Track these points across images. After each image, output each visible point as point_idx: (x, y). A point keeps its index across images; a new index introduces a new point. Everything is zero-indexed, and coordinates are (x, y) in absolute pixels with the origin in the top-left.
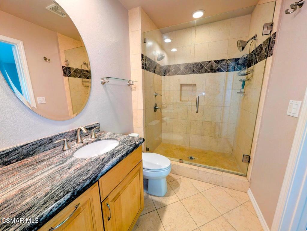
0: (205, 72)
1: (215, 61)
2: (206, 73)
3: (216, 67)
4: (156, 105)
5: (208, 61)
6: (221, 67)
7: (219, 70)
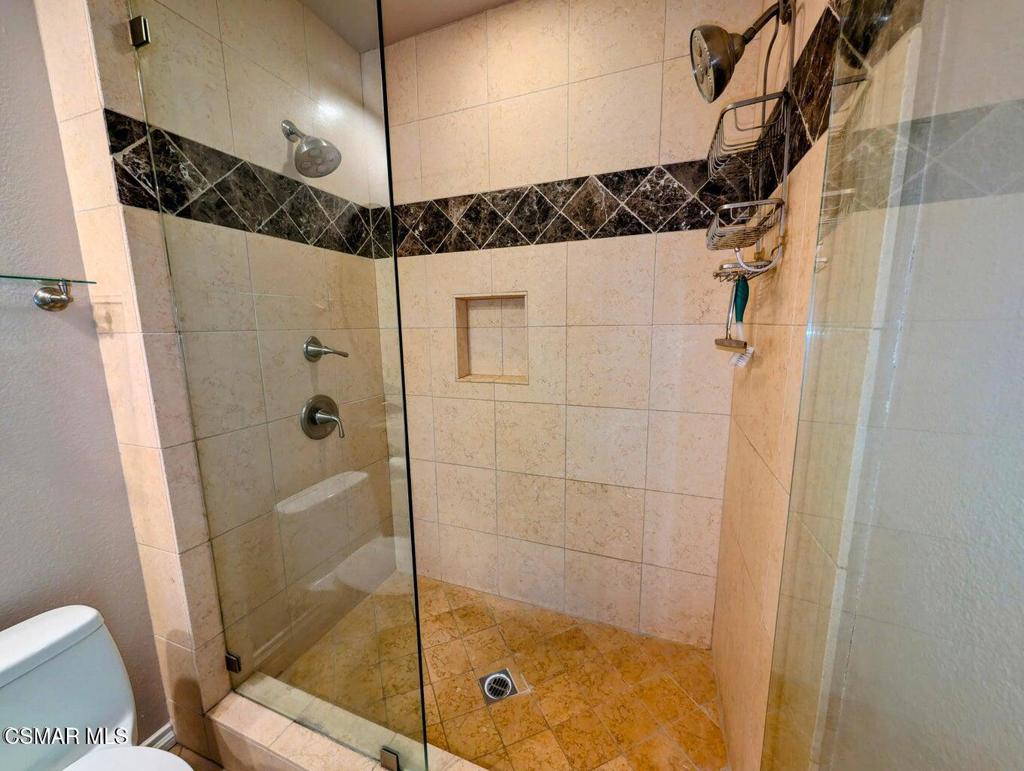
0: (558, 234)
3: (611, 208)
4: (320, 403)
5: (569, 181)
6: (634, 208)
7: (625, 226)
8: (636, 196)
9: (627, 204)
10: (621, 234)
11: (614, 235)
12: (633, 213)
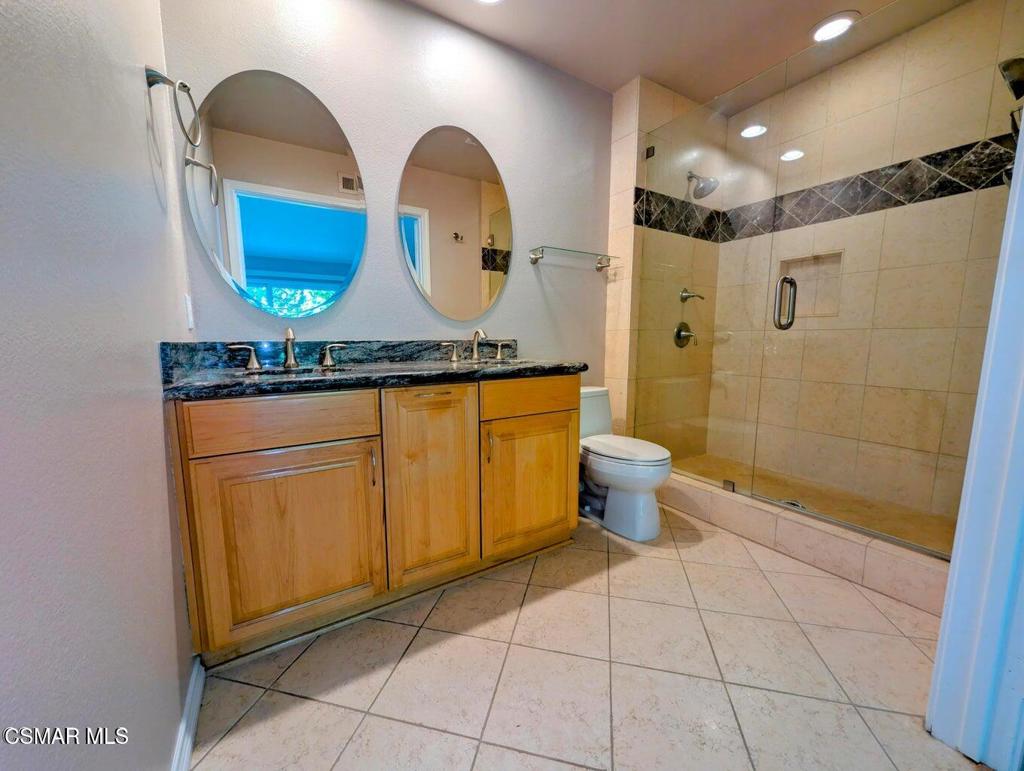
0: (879, 205)
1: (927, 157)
2: (884, 208)
3: (932, 179)
4: (683, 327)
5: (893, 166)
6: (955, 175)
7: (946, 188)
8: (959, 166)
9: (949, 173)
10: (941, 196)
11: (934, 198)
12: (954, 179)
